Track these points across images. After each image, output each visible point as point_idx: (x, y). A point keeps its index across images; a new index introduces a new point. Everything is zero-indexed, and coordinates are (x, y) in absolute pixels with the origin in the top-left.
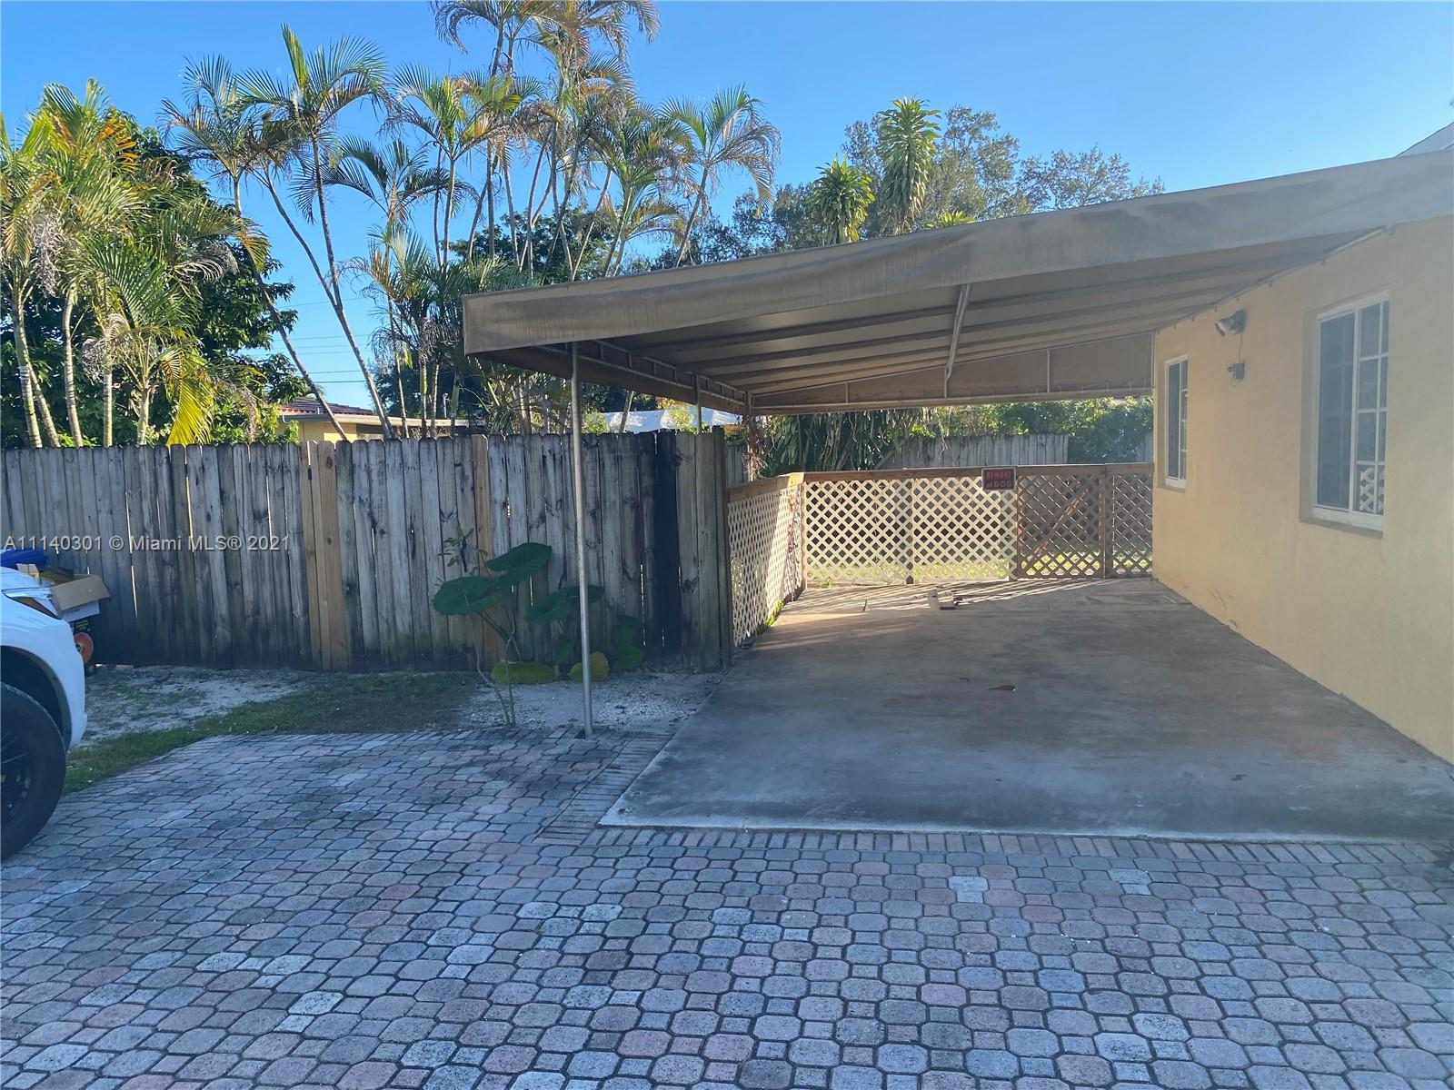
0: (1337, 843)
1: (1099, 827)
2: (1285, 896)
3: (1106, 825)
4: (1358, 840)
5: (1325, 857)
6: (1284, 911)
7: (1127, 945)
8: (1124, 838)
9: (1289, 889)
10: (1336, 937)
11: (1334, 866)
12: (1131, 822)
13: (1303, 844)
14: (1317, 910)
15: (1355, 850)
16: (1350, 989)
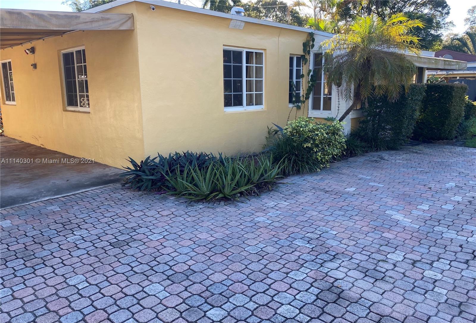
0: (99, 188)
1: (36, 200)
2: (94, 201)
3: (38, 199)
4: (104, 186)
5: (98, 191)
6: (96, 203)
7: (62, 221)
8: (45, 201)
9: (94, 199)
10: (109, 205)
11: (101, 192)
12: (44, 197)
13: (92, 190)
14: (103, 201)
15: (104, 188)
16: (118, 212)
